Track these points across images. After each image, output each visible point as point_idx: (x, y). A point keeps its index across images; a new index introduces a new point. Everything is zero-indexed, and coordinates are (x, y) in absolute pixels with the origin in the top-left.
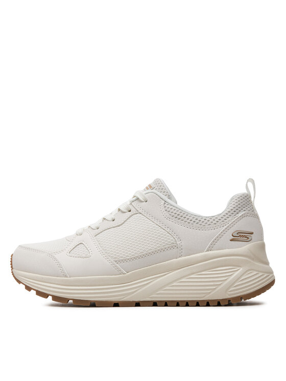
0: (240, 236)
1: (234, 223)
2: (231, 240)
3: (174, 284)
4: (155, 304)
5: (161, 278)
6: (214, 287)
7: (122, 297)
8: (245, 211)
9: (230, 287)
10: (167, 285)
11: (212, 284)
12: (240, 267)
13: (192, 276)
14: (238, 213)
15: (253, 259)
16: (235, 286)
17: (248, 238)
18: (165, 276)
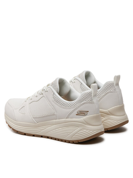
0: (81, 113)
1: (79, 107)
2: (76, 115)
3: (56, 130)
4: (48, 137)
5: (50, 127)
6: (67, 135)
7: (35, 133)
8: (86, 101)
9: (73, 136)
10: (51, 131)
11: (66, 133)
12: (79, 127)
13: (60, 129)
14: (82, 102)
15: (85, 124)
16: (75, 136)
17: (85, 114)
18: (51, 127)
